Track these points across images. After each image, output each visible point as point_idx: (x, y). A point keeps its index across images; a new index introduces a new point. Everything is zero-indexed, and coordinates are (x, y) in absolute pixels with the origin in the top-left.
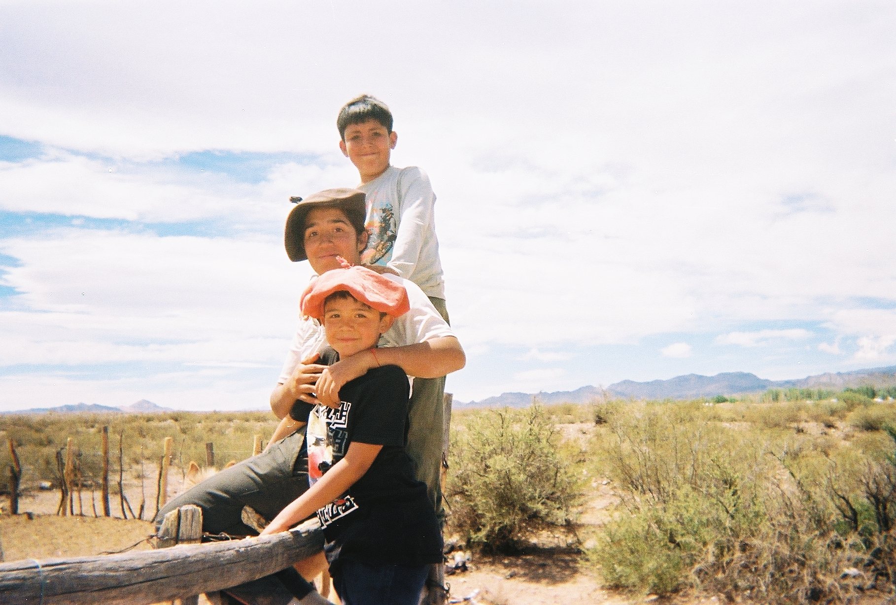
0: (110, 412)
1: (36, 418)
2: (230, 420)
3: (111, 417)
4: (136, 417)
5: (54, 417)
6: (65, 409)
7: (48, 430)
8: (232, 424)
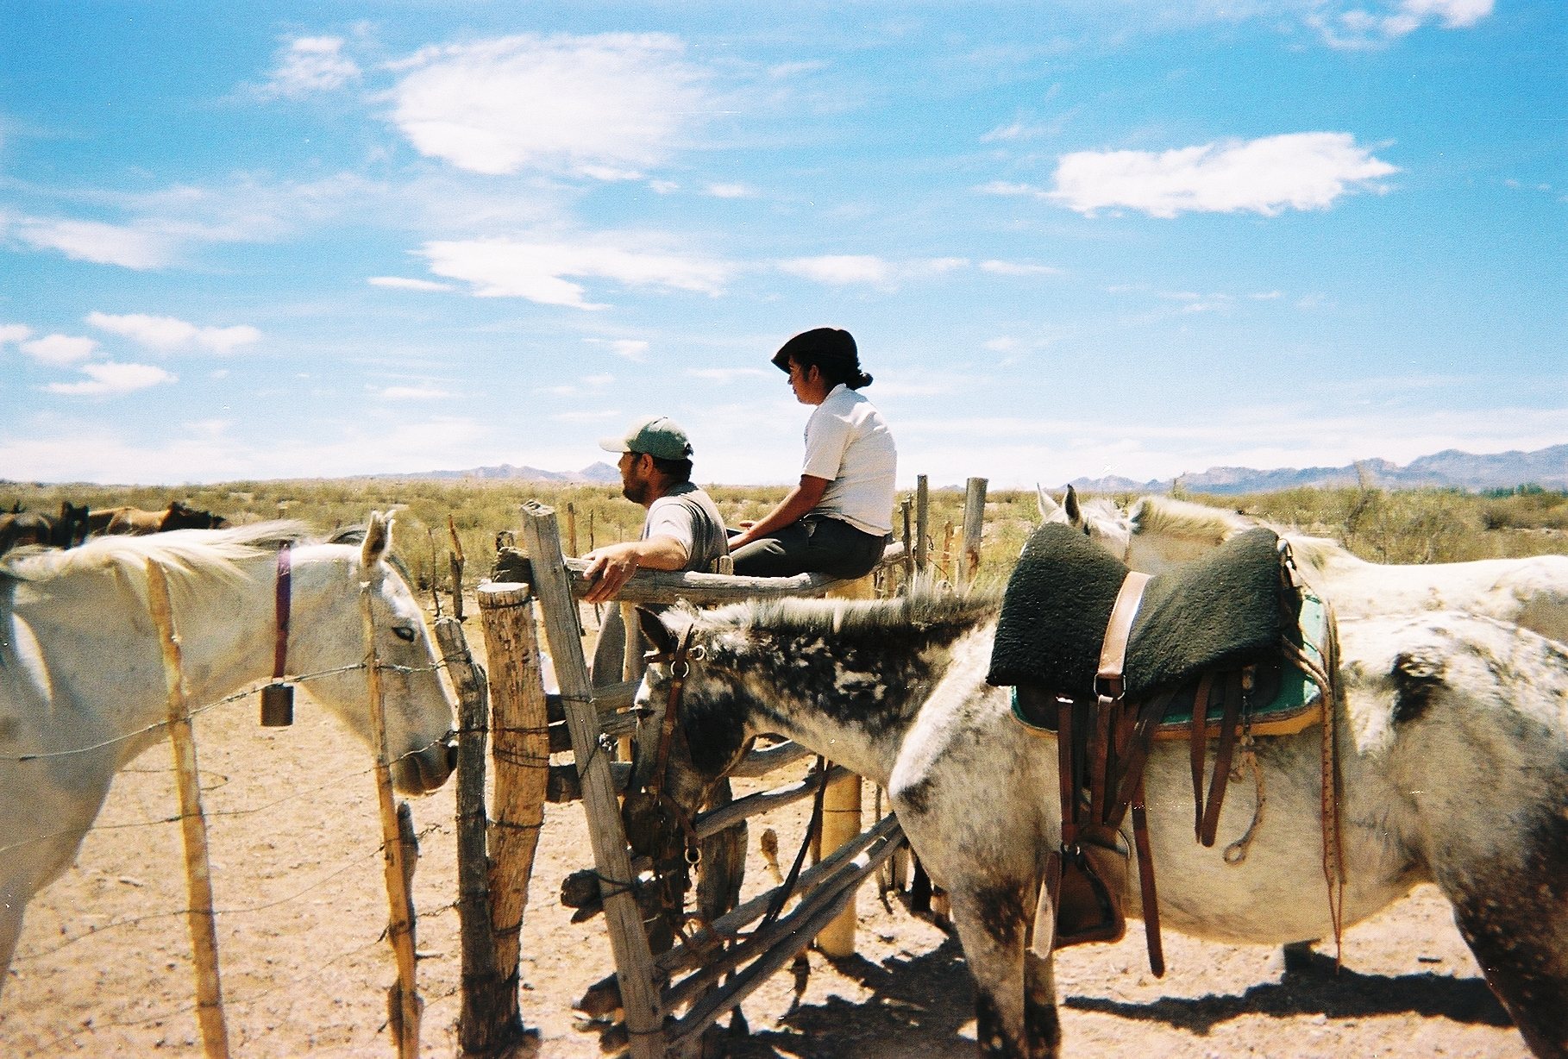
0: (554, 481)
1: (449, 486)
2: (736, 500)
3: (556, 489)
4: (593, 490)
5: (472, 486)
6: (481, 474)
7: (468, 504)
8: (740, 506)
